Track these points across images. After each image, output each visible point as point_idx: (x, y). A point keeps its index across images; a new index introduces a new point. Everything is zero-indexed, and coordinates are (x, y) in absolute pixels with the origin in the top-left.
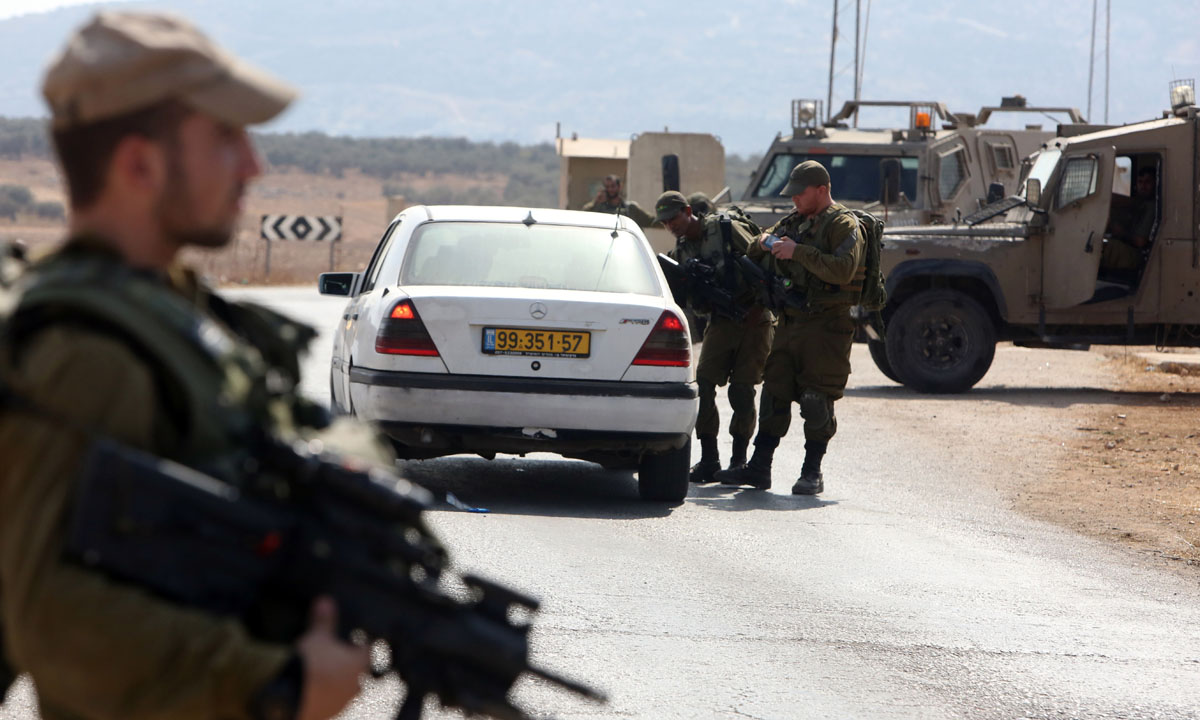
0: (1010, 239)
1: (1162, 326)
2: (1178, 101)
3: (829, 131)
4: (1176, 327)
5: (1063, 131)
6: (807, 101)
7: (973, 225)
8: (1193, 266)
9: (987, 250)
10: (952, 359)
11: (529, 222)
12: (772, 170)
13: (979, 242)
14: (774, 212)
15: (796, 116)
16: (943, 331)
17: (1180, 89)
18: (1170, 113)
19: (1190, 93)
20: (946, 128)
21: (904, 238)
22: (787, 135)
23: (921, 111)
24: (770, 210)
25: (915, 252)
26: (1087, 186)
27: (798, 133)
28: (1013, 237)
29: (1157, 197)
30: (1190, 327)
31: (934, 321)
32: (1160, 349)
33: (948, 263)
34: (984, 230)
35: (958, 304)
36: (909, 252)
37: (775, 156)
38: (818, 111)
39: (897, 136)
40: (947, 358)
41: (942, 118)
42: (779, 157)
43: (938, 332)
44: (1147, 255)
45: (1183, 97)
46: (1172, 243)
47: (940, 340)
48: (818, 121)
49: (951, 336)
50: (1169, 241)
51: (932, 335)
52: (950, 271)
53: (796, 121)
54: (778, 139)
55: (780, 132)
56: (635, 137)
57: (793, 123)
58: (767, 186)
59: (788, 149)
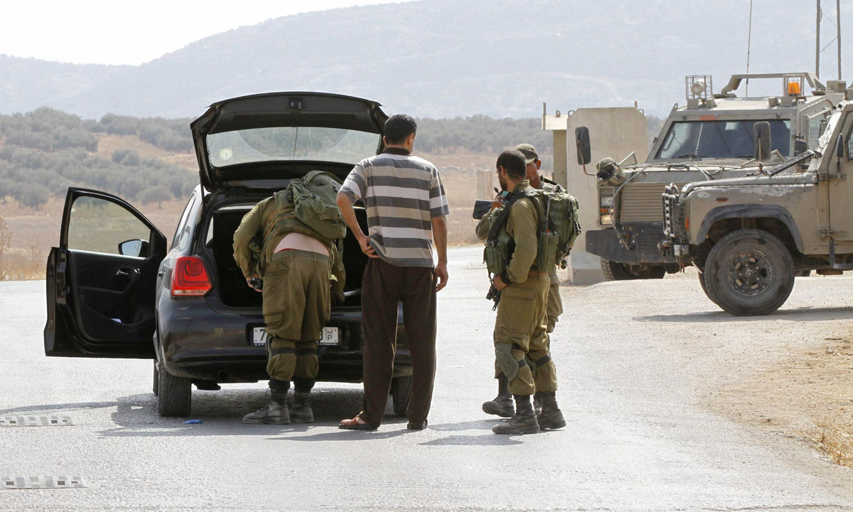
0: (803, 186)
3: (717, 101)
6: (698, 77)
7: (772, 175)
9: (784, 195)
10: (760, 288)
12: (671, 136)
13: (777, 189)
14: (669, 171)
15: (690, 89)
16: (751, 263)
20: (816, 94)
21: (714, 188)
22: (683, 106)
23: (791, 80)
24: (666, 169)
25: (725, 200)
27: (692, 104)
28: (805, 184)
31: (743, 256)
33: (753, 207)
34: (782, 179)
35: (761, 241)
36: (719, 200)
37: (674, 123)
38: (708, 85)
39: (774, 102)
40: (756, 286)
41: (812, 86)
42: (677, 125)
43: (747, 265)
47: (749, 272)
48: (709, 93)
49: (757, 268)
51: (742, 268)
52: (754, 214)
53: (690, 93)
54: (674, 110)
55: (677, 104)
56: (571, 113)
57: (687, 95)
58: (667, 149)
59: (683, 117)
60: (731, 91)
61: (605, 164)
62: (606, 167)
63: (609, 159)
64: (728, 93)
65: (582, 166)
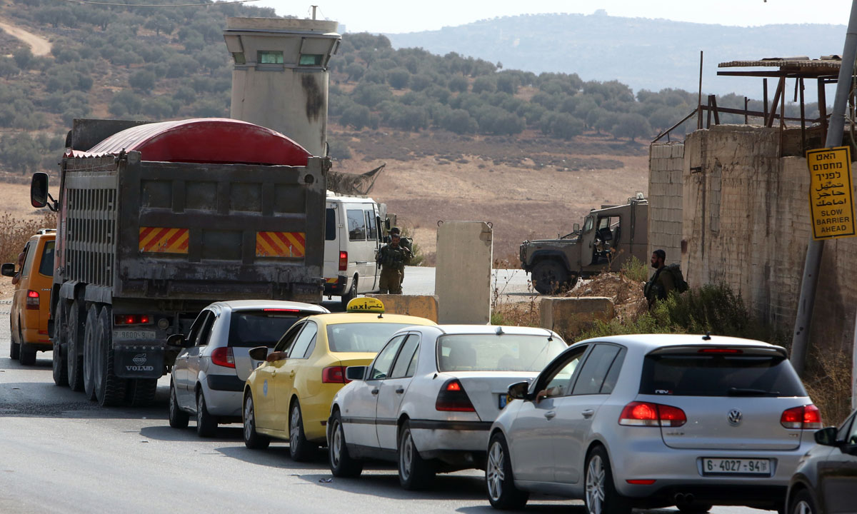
11: (500, 333)
47: (548, 277)
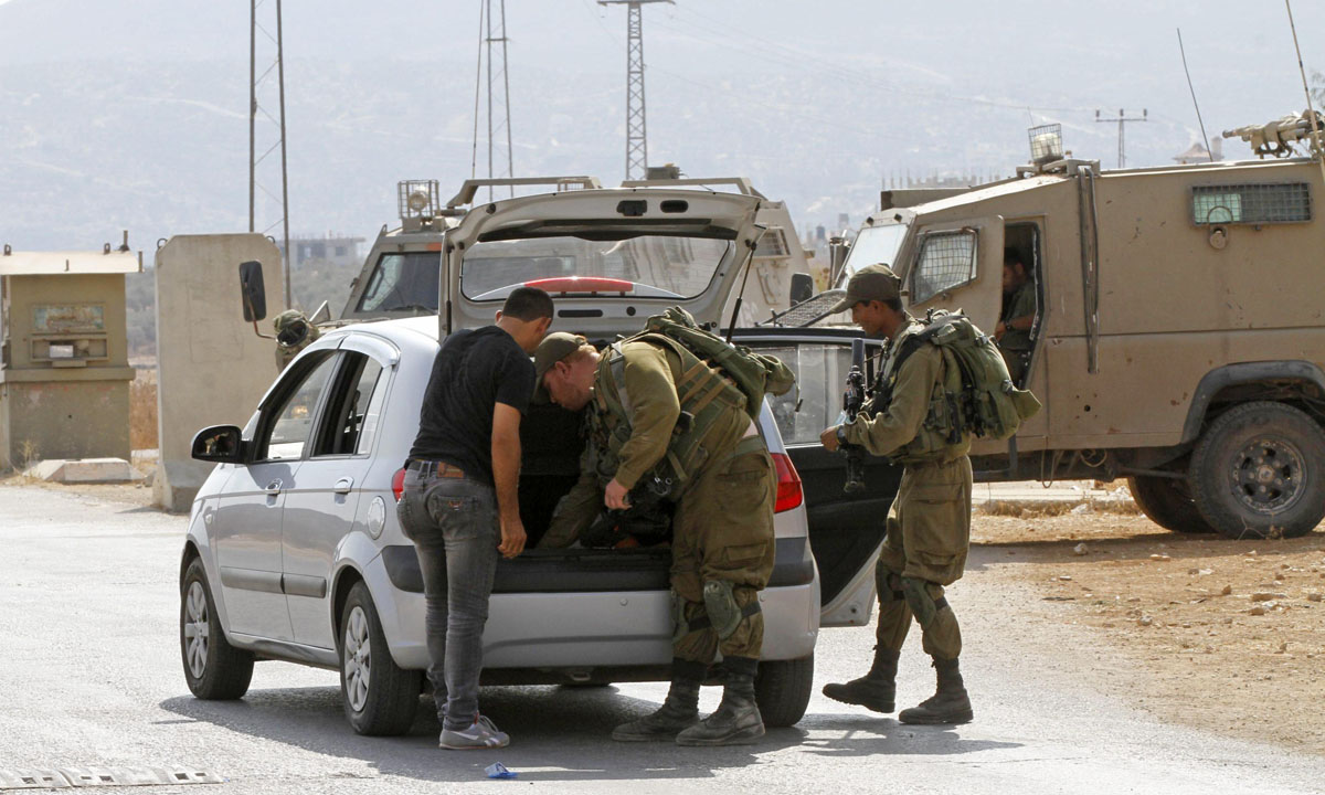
1: (1049, 453)
2: (1040, 154)
4: (1068, 453)
5: (893, 200)
6: (418, 183)
8: (1089, 370)
12: (378, 276)
15: (405, 203)
17: (1043, 137)
18: (1029, 170)
19: (1056, 142)
22: (395, 228)
26: (967, 269)
27: (409, 225)
29: (1036, 283)
30: (1086, 452)
32: (1047, 483)
37: (383, 256)
38: (434, 195)
42: (387, 257)
44: (1028, 360)
45: (1048, 147)
46: (1059, 342)
48: (435, 208)
50: (1056, 340)
53: (405, 209)
54: (383, 234)
55: (385, 226)
56: (162, 243)
57: (401, 212)
58: (373, 297)
59: (399, 246)
60: (460, 205)
61: (289, 320)
62: (293, 325)
63: (294, 312)
64: (456, 208)
65: (252, 324)
